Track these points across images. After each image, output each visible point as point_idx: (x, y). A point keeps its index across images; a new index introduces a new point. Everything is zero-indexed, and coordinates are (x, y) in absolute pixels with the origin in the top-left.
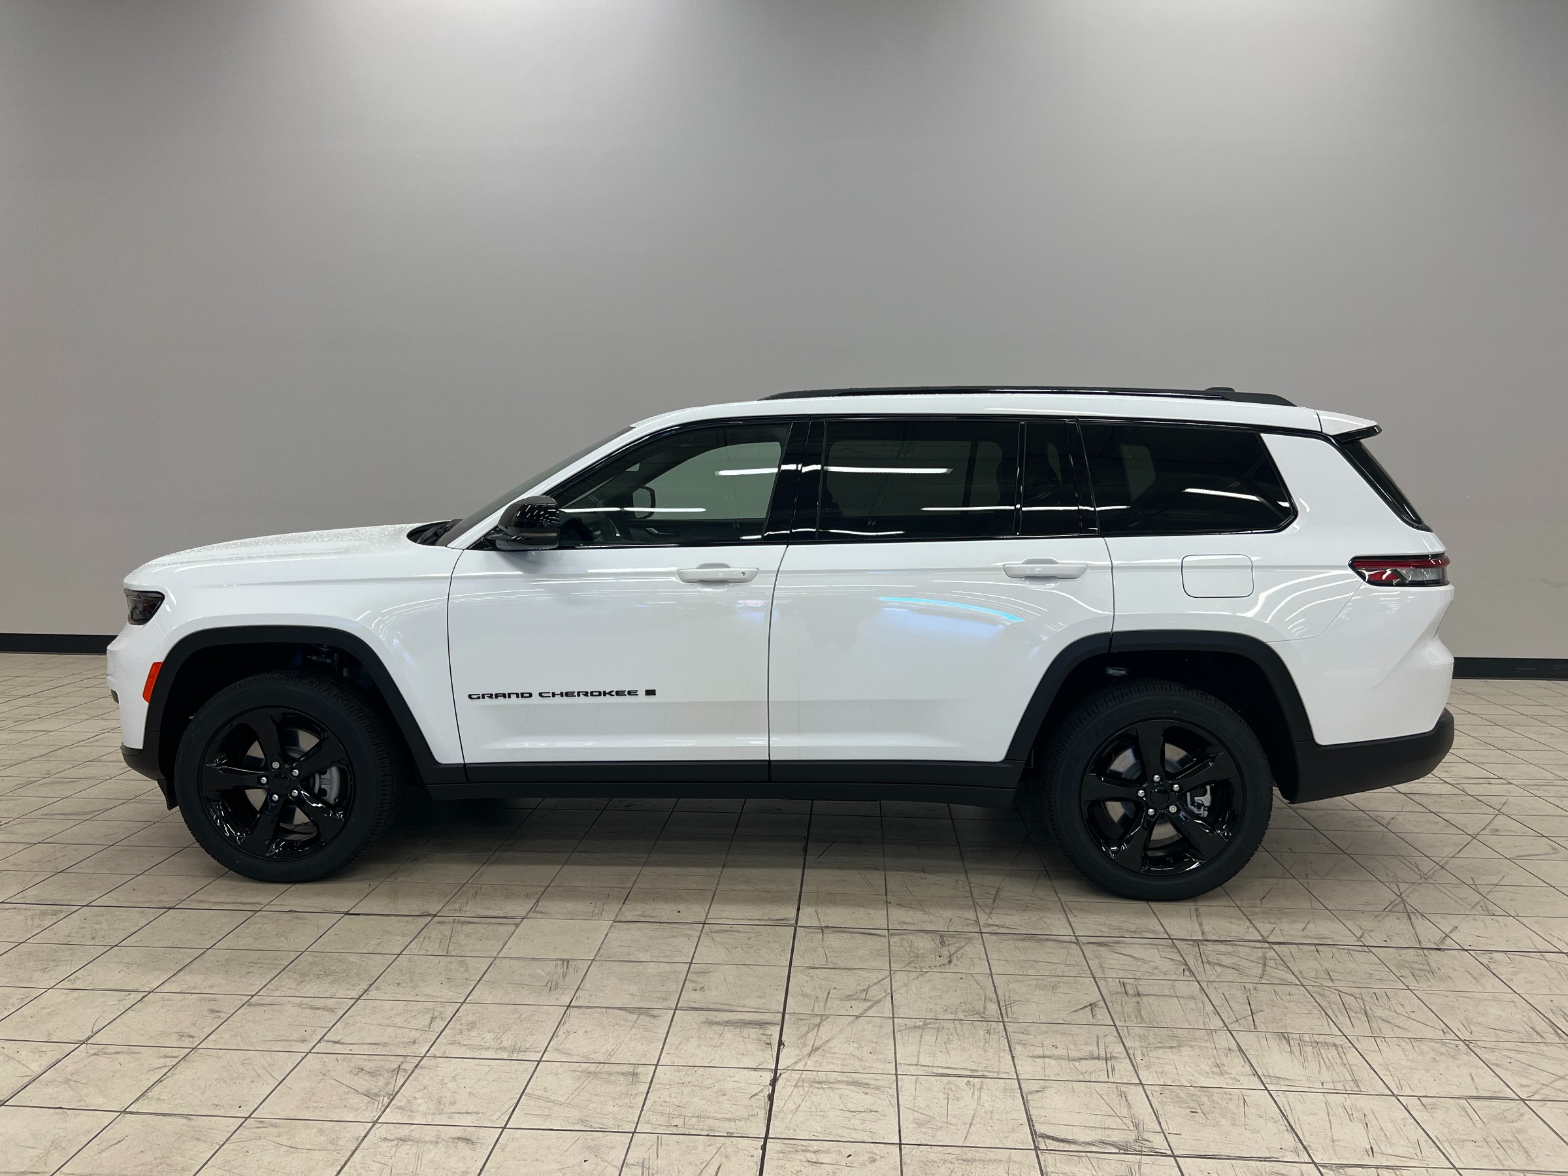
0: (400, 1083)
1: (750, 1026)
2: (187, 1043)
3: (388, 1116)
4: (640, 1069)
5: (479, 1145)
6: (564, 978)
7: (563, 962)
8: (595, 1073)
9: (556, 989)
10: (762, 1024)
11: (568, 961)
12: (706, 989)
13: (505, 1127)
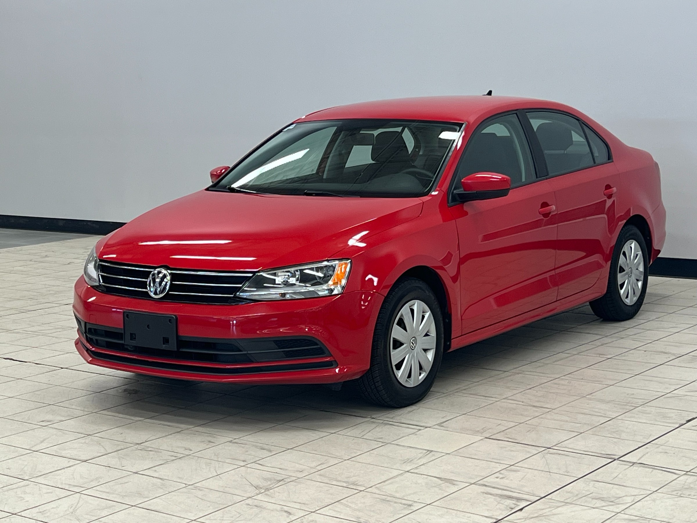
0: (276, 486)
1: (511, 499)
2: (187, 452)
3: (259, 497)
4: (415, 504)
5: (292, 516)
7: (427, 452)
8: (388, 501)
9: (408, 463)
10: (519, 499)
11: (433, 451)
12: (506, 478)
13: (314, 512)
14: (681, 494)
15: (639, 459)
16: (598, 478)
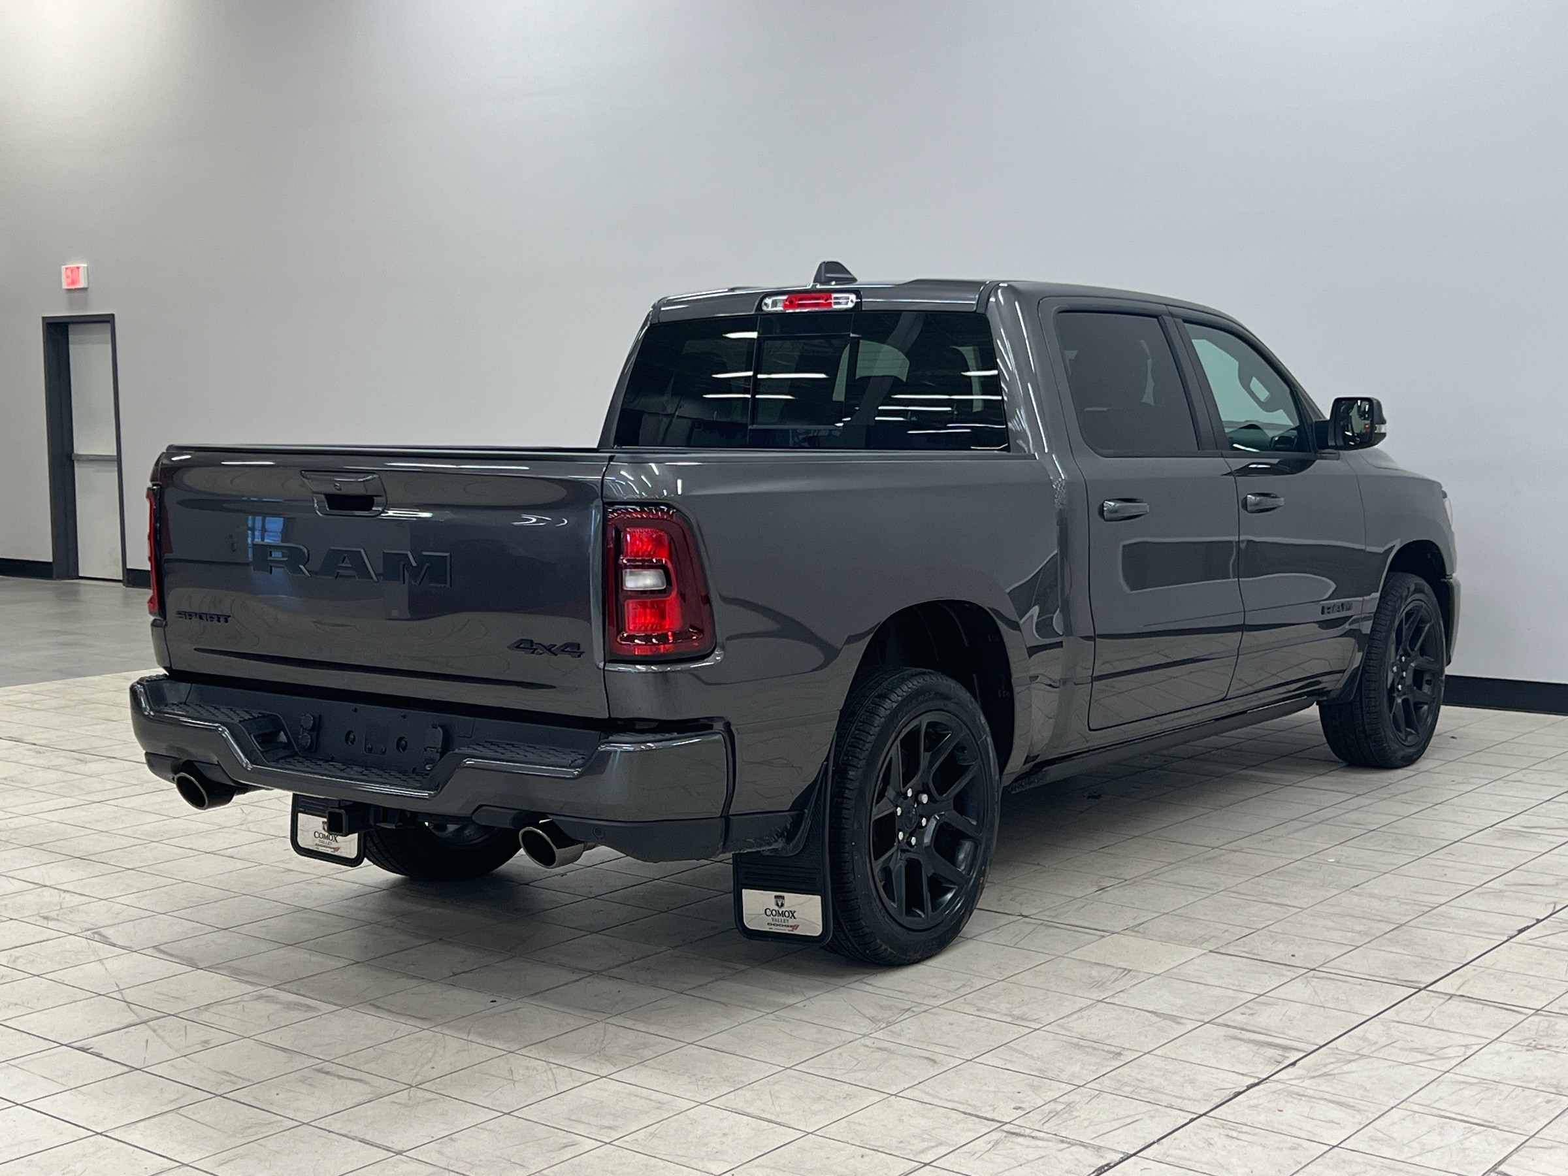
0: (902, 1018)
1: (1272, 1047)
3: (878, 1035)
4: (1126, 1052)
5: (939, 1065)
6: (1113, 982)
7: (1124, 972)
8: (1082, 1046)
10: (1286, 1048)
11: (1130, 970)
12: (1257, 1015)
13: (971, 1060)
14: (1537, 1044)
15: (1459, 989)
16: (1402, 1017)
